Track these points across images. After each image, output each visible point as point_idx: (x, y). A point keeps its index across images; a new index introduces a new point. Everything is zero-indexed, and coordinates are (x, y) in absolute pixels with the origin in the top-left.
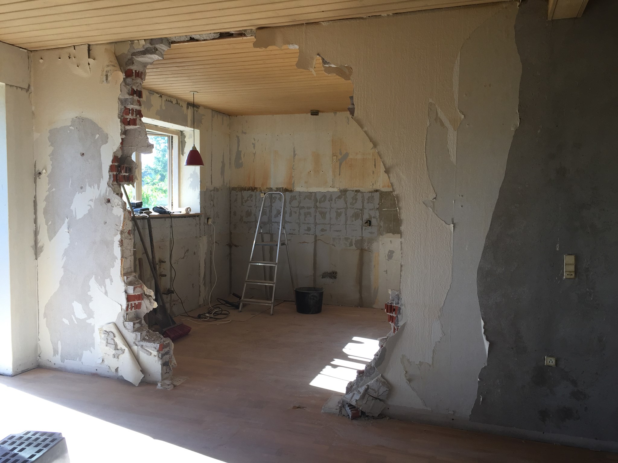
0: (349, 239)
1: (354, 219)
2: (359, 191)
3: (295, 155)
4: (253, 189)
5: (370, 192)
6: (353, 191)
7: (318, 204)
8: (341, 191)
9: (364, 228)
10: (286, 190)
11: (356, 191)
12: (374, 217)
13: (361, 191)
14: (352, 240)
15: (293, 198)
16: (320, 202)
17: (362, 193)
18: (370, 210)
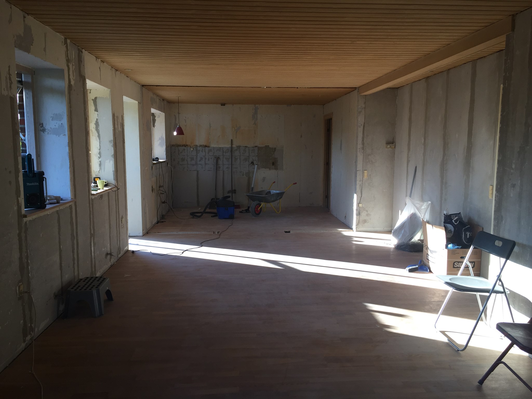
1: (244, 161)
2: (247, 146)
3: (210, 127)
4: (185, 146)
5: (253, 147)
6: (243, 147)
7: (224, 154)
8: (237, 147)
9: (250, 166)
10: (206, 146)
11: (245, 147)
12: (255, 160)
13: (248, 146)
14: (243, 172)
15: (210, 151)
16: (225, 153)
17: (249, 147)
18: (253, 156)
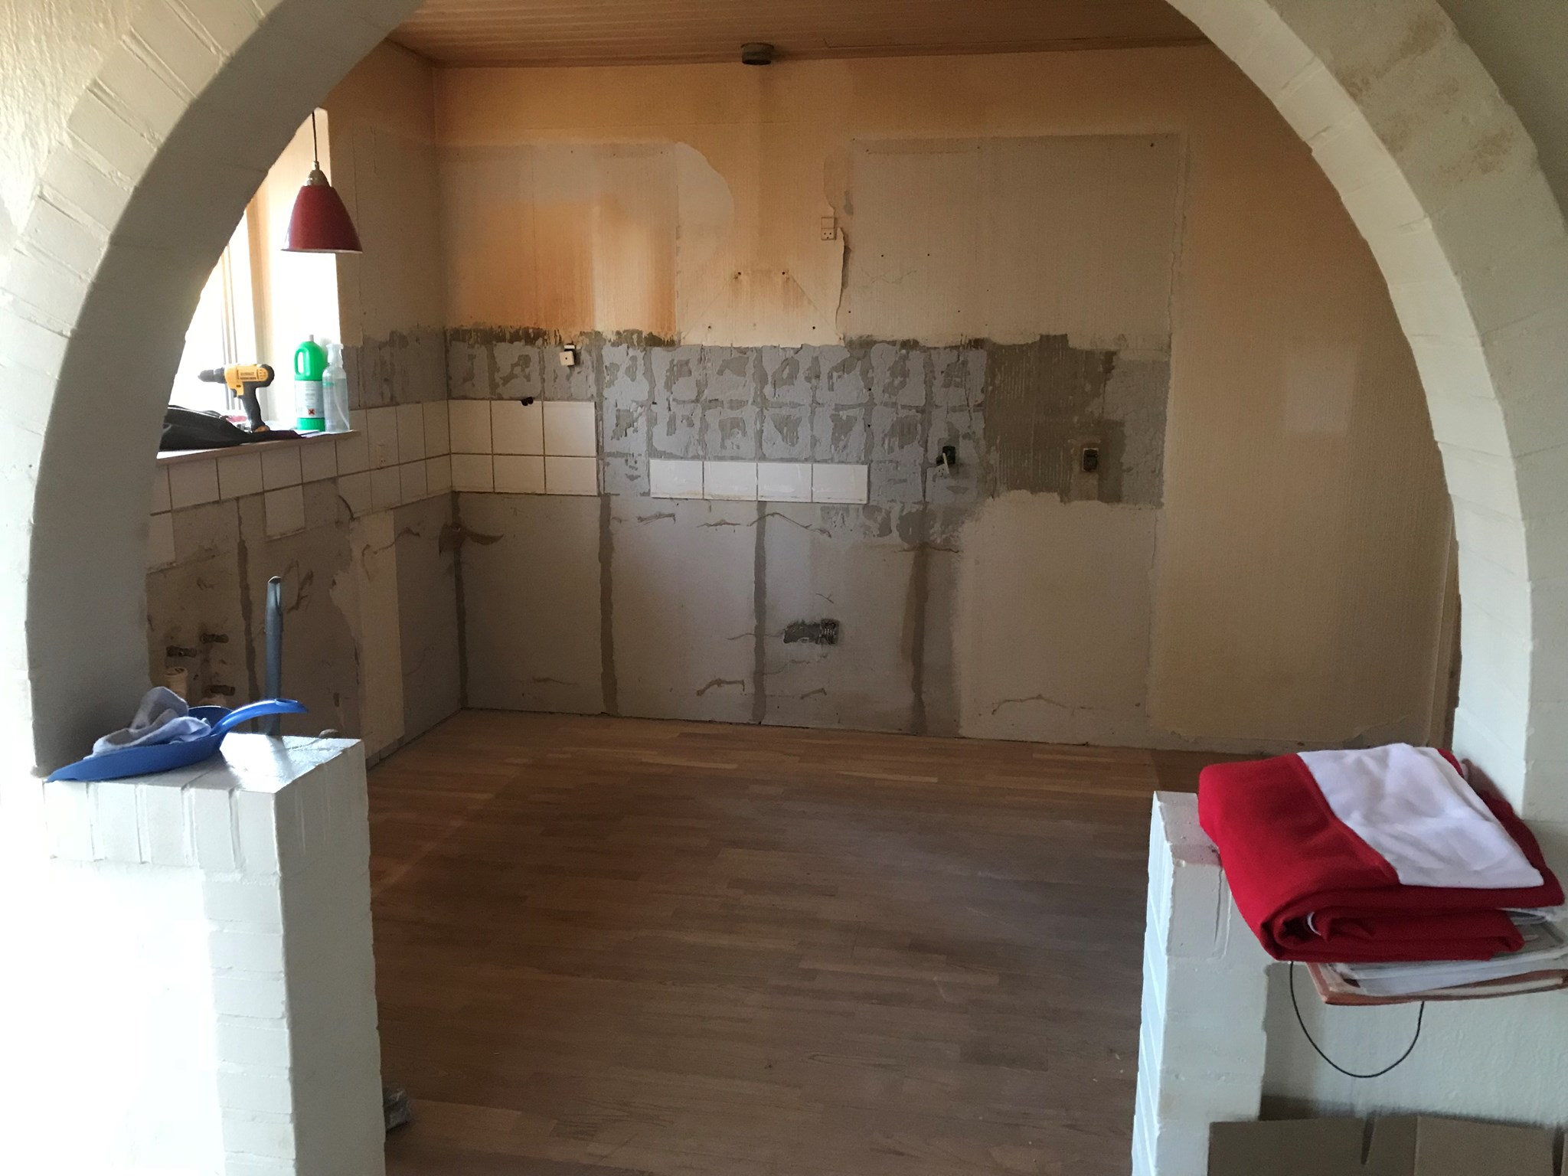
0: (879, 510)
1: (896, 442)
2: (916, 343)
4: (532, 336)
5: (952, 348)
6: (893, 343)
7: (768, 390)
8: (850, 344)
9: (930, 473)
10: (653, 341)
11: (905, 344)
12: (966, 436)
13: (922, 343)
14: (888, 513)
15: (680, 370)
16: (775, 385)
17: (925, 349)
18: (954, 409)
